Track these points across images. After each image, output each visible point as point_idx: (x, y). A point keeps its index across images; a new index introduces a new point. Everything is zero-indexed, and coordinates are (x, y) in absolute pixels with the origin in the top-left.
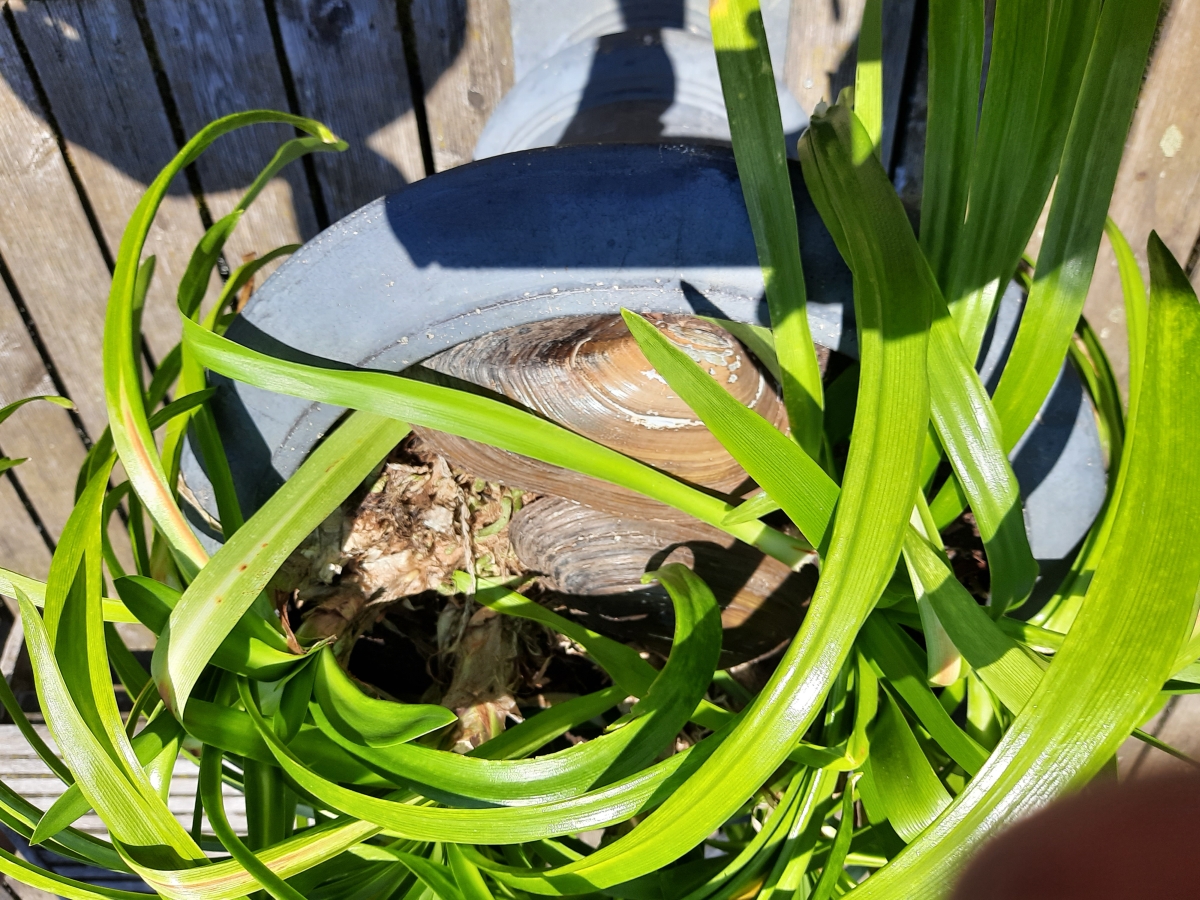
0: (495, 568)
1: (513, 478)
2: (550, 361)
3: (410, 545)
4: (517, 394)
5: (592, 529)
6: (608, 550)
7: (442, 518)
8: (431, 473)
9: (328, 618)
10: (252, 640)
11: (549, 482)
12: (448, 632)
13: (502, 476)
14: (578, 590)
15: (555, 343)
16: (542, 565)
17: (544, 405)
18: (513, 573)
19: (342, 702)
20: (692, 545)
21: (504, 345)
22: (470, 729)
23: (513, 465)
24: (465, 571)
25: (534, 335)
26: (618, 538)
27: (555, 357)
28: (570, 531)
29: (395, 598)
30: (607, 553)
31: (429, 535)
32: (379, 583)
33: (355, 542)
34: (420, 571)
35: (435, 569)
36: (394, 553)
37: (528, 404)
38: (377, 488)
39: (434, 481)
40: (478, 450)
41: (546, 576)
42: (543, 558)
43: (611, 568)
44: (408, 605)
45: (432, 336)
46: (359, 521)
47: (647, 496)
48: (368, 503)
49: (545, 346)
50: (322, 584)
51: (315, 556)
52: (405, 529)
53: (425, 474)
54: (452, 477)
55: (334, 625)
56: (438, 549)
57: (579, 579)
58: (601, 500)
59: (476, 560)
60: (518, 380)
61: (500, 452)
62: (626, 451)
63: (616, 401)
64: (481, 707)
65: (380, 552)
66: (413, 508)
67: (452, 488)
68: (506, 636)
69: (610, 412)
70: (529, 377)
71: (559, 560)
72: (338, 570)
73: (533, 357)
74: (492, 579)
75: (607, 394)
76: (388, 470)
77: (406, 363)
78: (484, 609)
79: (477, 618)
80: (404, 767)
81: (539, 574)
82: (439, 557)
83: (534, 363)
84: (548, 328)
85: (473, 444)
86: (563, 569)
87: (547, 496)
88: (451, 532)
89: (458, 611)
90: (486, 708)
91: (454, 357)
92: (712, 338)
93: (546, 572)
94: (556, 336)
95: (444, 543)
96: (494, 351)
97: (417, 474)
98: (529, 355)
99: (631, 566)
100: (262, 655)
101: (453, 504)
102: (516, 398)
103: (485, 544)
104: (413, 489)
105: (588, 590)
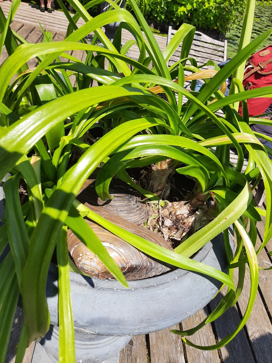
0: (153, 206)
1: (147, 232)
2: (134, 267)
3: (176, 216)
4: (145, 257)
5: (126, 214)
6: (122, 207)
7: (167, 223)
8: (169, 236)
9: (201, 200)
10: (225, 198)
11: (137, 229)
12: (167, 190)
13: (150, 233)
14: (131, 196)
15: (132, 272)
16: (140, 205)
17: (138, 253)
18: (148, 204)
19: (203, 178)
20: (98, 205)
21: (147, 273)
22: (166, 163)
23: (147, 236)
24: (161, 206)
25: (138, 275)
26: (119, 210)
27: (133, 267)
28: (132, 214)
29: (181, 202)
30: (122, 206)
31: (170, 218)
32: (185, 207)
33: (192, 219)
34: (174, 208)
35: (170, 208)
36: (181, 214)
37: (142, 254)
38: (184, 234)
39: (168, 234)
40: (156, 242)
41: (139, 201)
42: (140, 207)
43: (122, 202)
44: (177, 199)
45: (169, 279)
46: (190, 225)
47: (110, 222)
48: (187, 230)
49: (135, 271)
50: (201, 209)
51: (203, 217)
52: (178, 221)
53: (171, 236)
54: (163, 234)
55: (199, 197)
56: (168, 213)
57: (131, 199)
58: (123, 222)
59: (158, 209)
60: (144, 262)
61: (151, 241)
62: (115, 237)
63: (117, 252)
64: (162, 168)
65: (184, 215)
66: (175, 226)
67: (164, 231)
68: (152, 187)
69: (119, 249)
70: (141, 262)
71: (136, 206)
72: (197, 212)
73: (139, 268)
74: (154, 203)
75: (120, 255)
76: (181, 238)
77: (176, 271)
78: (158, 195)
79: (159, 193)
80: (188, 158)
81: (141, 202)
82: (168, 211)
83: (139, 266)
84: (134, 276)
85: (158, 244)
86: (135, 203)
87: (137, 225)
88: (165, 218)
89: (164, 195)
90: (160, 168)
91: (161, 271)
92: (85, 268)
93: (139, 203)
94: (131, 274)
95: (167, 215)
96: (150, 271)
97: (173, 236)
98: (140, 269)
99: (116, 201)
100: (222, 193)
101: (164, 226)
102: (145, 256)
103: (155, 213)
104: (175, 232)
105: (128, 196)
